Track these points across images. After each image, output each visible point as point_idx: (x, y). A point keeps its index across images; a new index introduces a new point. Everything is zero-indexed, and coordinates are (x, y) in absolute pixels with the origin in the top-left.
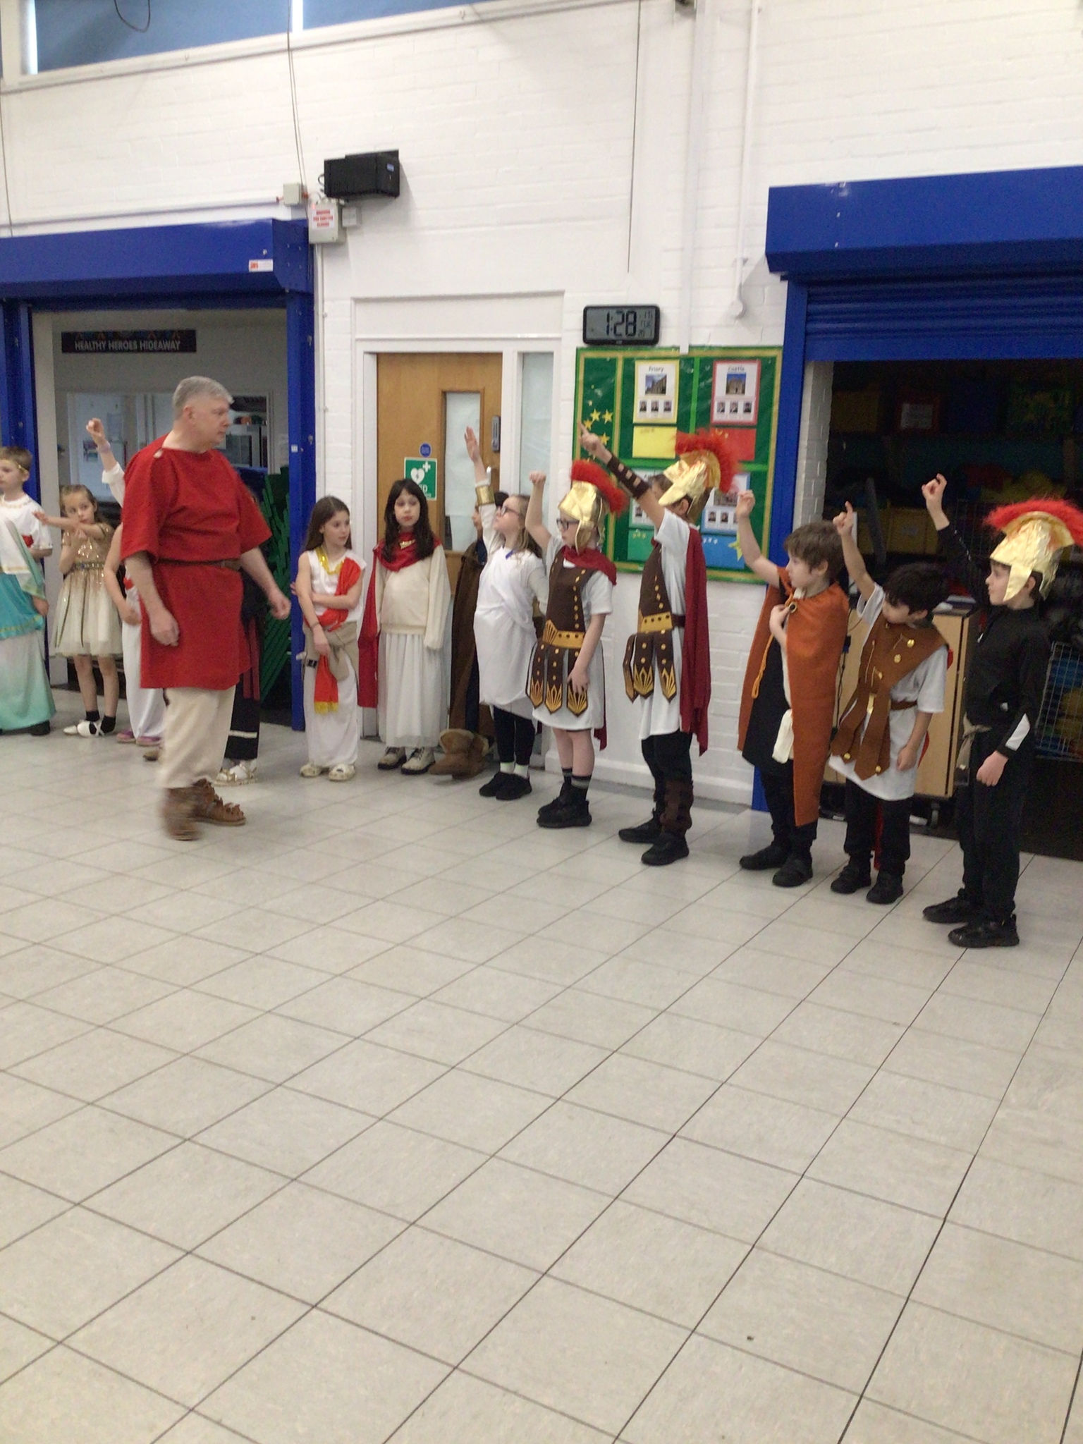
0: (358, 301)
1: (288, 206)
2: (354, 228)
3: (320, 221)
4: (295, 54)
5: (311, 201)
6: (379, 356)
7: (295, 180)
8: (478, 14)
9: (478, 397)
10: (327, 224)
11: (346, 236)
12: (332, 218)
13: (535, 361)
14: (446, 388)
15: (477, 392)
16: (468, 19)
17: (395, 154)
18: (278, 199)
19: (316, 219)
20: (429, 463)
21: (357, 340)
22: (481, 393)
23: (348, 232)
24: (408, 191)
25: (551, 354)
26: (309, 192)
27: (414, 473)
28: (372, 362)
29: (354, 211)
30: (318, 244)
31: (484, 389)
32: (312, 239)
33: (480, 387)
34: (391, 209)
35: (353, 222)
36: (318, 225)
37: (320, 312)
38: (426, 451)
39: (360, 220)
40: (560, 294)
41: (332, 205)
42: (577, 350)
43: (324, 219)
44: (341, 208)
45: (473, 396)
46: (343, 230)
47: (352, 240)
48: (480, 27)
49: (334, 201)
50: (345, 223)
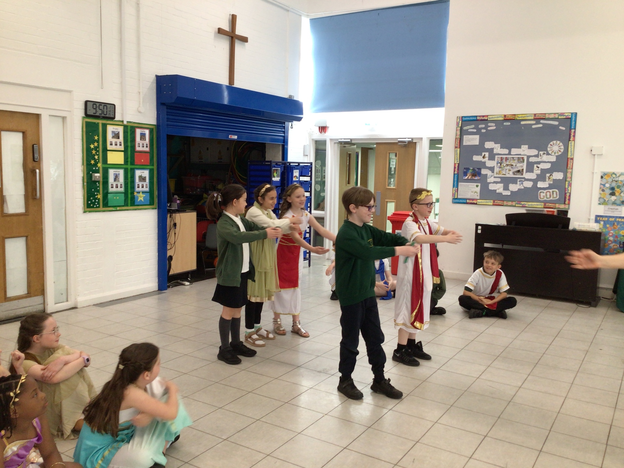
9: (20, 133)
22: (23, 132)
31: (25, 130)
33: (22, 129)
40: (70, 92)
42: (82, 117)
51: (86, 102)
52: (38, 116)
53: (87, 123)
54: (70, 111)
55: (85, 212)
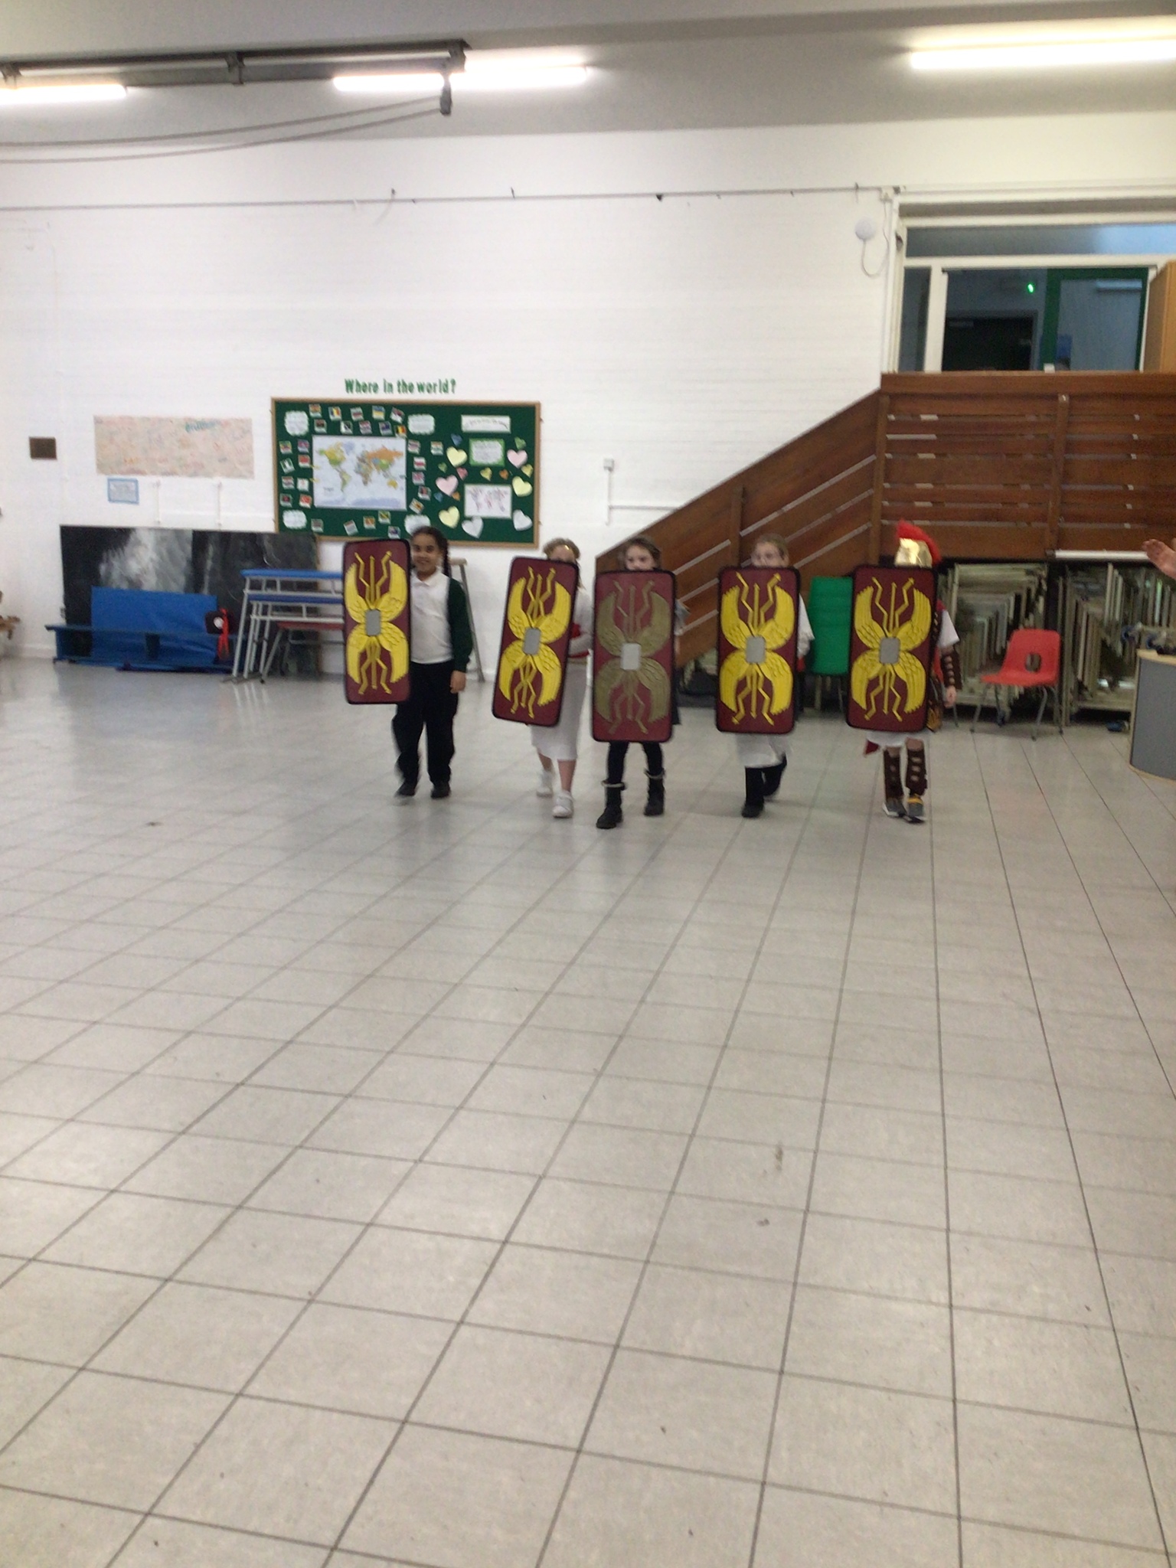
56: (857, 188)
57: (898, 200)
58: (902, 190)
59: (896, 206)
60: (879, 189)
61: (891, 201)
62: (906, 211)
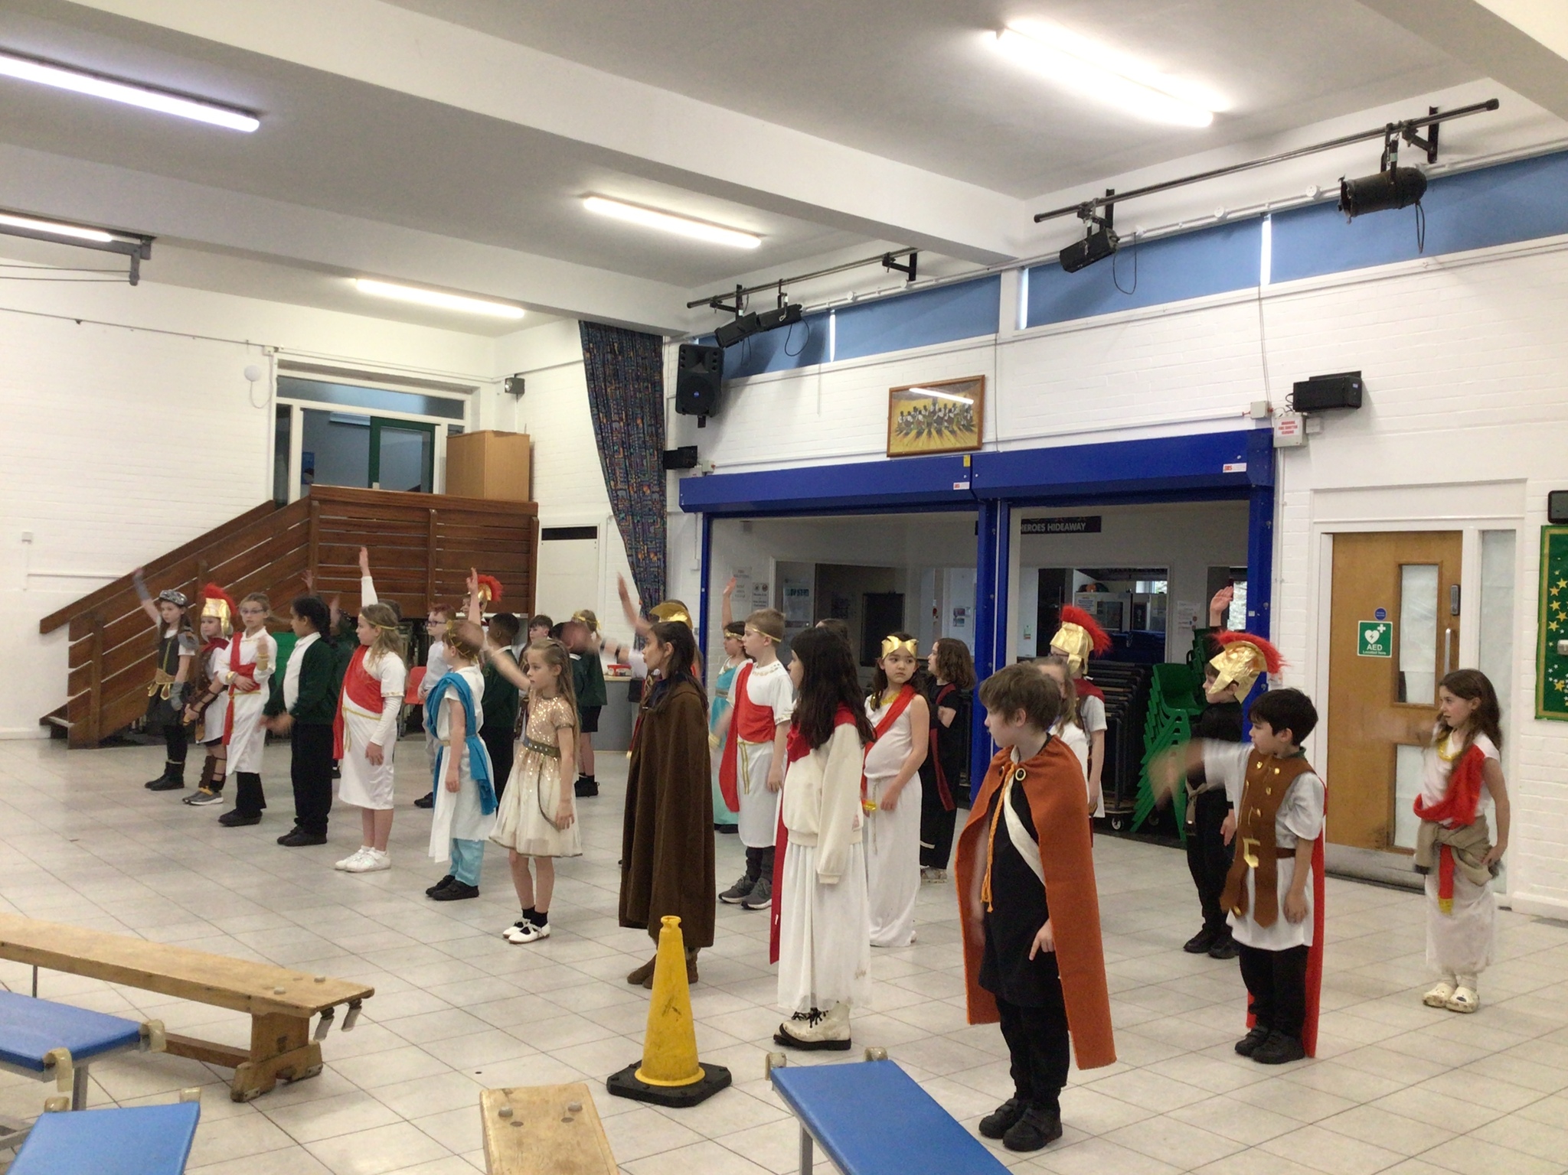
0: (1316, 491)
1: (1253, 419)
2: (1318, 434)
3: (1285, 430)
4: (1264, 302)
5: (1274, 415)
6: (1336, 536)
7: (1262, 398)
8: (1441, 263)
9: (1436, 569)
10: (1292, 432)
11: (1308, 440)
12: (1296, 427)
13: (1495, 537)
14: (1403, 561)
15: (1435, 564)
16: (1430, 268)
17: (1358, 374)
18: (1243, 414)
19: (1281, 428)
20: (1384, 625)
21: (1315, 523)
22: (1439, 565)
23: (1310, 437)
24: (1370, 403)
25: (1515, 530)
26: (1274, 406)
27: (1368, 634)
28: (1329, 540)
29: (1317, 421)
30: (1281, 448)
31: (1442, 562)
32: (1276, 444)
33: (1438, 560)
34: (1355, 417)
35: (1317, 429)
36: (1283, 433)
37: (1280, 502)
38: (1381, 614)
39: (1322, 428)
40: (1523, 481)
41: (1297, 418)
42: (1542, 527)
43: (1289, 428)
44: (1305, 419)
45: (1431, 568)
46: (1305, 435)
47: (1313, 444)
48: (1442, 273)
49: (1298, 414)
50: (1308, 431)
51: (1551, 494)
52: (1458, 534)
53: (1553, 538)
54: (1523, 518)
55: (1537, 717)
56: (247, 343)
57: (277, 356)
58: (280, 350)
59: (276, 361)
60: (263, 346)
61: (272, 356)
62: (283, 365)
